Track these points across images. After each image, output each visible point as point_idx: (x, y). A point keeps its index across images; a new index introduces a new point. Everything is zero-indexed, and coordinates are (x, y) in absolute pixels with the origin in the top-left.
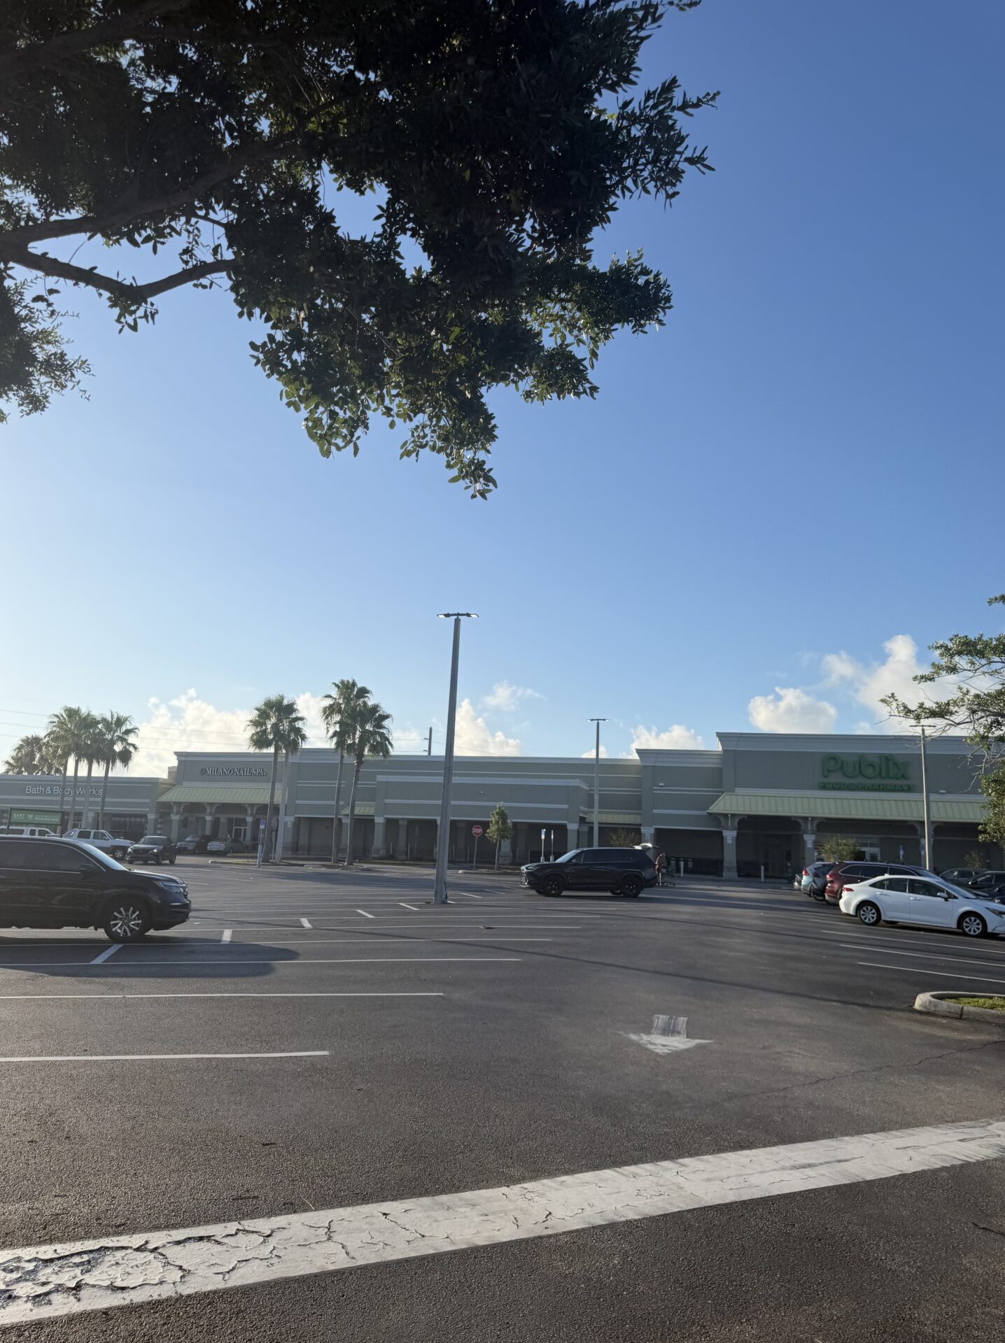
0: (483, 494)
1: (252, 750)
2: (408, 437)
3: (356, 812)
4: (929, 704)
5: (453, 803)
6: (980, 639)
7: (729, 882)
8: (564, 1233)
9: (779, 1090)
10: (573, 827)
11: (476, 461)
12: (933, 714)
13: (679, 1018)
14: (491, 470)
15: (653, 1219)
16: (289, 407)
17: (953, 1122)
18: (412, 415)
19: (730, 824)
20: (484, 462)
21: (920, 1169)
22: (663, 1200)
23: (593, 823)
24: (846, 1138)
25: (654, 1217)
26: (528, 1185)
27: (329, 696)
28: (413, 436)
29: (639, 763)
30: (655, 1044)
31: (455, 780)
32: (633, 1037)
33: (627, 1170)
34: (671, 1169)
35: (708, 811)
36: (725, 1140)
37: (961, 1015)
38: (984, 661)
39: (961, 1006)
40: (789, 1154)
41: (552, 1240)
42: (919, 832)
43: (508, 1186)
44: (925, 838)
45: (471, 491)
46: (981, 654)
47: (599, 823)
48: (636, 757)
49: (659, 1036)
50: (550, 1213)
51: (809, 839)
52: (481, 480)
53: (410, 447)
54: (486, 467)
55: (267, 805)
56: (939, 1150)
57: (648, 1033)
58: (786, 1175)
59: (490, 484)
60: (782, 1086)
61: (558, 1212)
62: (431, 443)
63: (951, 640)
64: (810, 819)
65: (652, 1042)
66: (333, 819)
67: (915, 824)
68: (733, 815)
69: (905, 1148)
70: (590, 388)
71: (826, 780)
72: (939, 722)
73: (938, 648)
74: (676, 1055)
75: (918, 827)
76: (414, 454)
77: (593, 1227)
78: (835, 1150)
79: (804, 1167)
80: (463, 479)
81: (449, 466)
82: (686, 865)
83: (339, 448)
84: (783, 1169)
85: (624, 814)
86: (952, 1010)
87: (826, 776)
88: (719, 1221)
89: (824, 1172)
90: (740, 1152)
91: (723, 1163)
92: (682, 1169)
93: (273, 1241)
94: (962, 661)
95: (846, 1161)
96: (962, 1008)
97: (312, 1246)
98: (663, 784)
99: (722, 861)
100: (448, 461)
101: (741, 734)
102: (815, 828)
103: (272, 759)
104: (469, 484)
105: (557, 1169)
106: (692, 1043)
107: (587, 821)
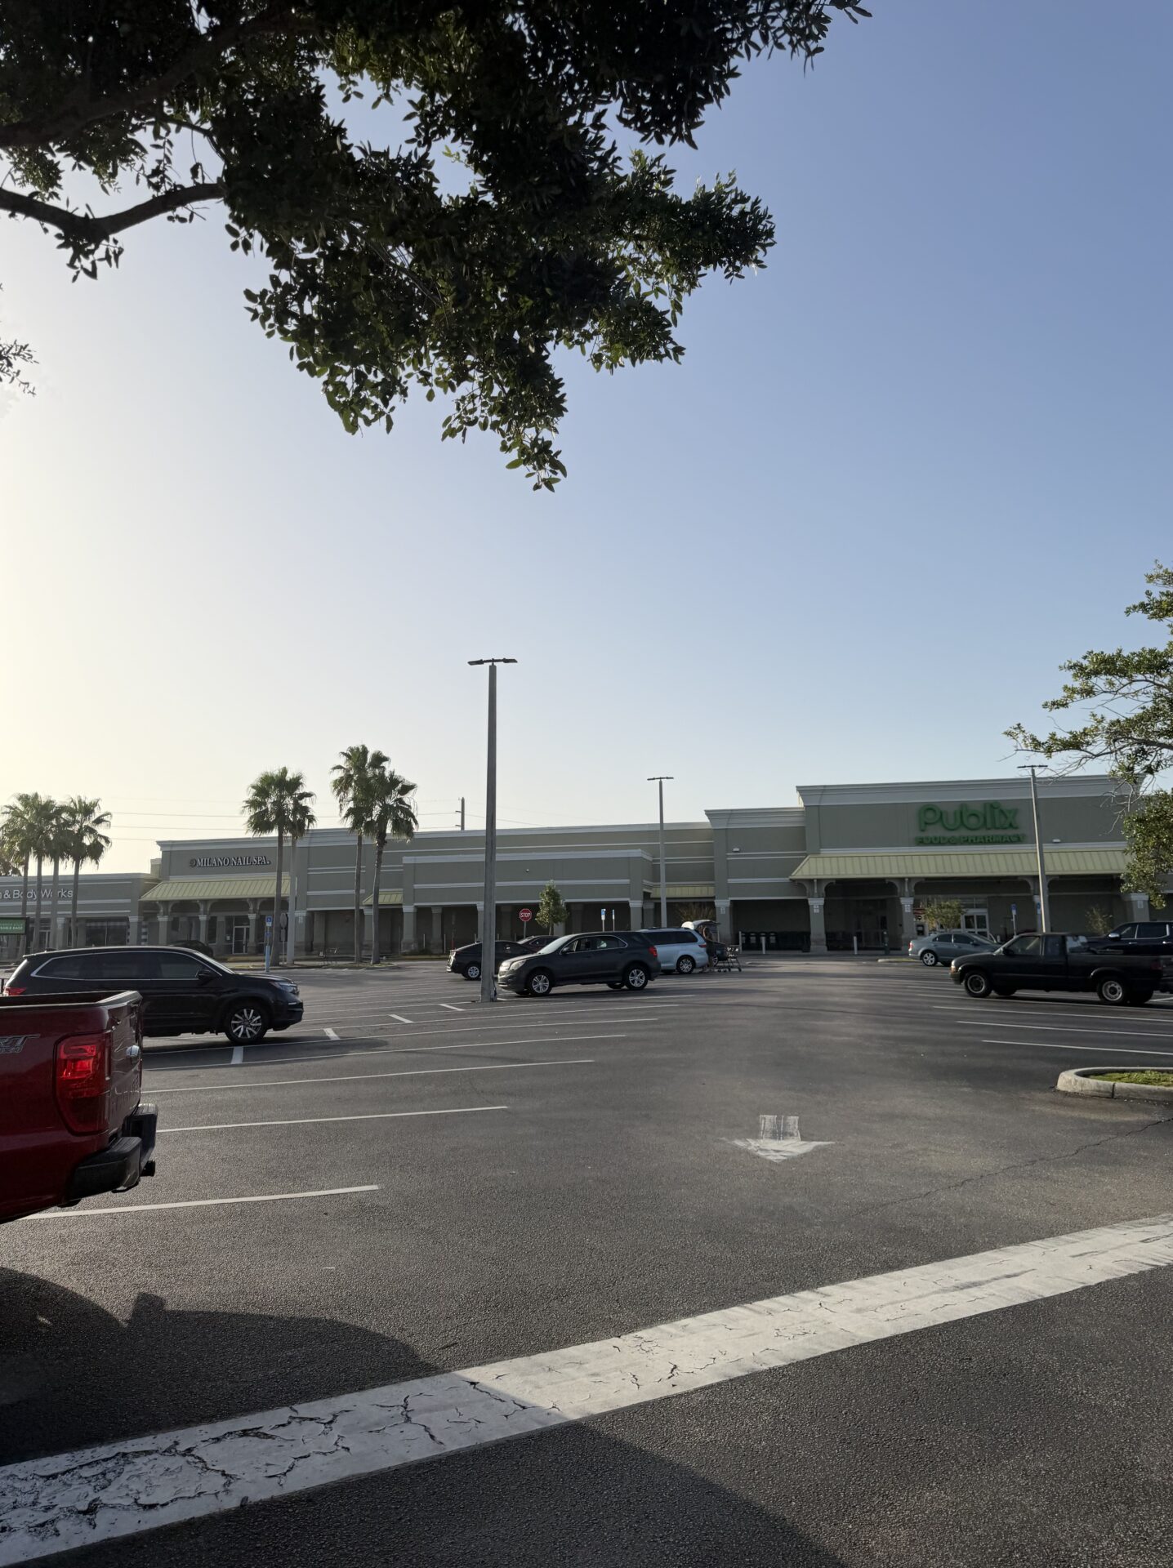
0: (549, 483)
1: (250, 835)
2: (452, 411)
3: (381, 900)
4: (1063, 735)
5: (498, 884)
6: (1119, 655)
7: (819, 956)
8: (696, 1390)
9: (921, 1196)
10: (636, 904)
11: (540, 442)
12: (1067, 745)
13: (789, 1118)
14: (558, 453)
15: (799, 1365)
16: (301, 369)
17: (1130, 1219)
18: (455, 383)
19: (816, 892)
20: (550, 443)
21: (1102, 1279)
22: (809, 1340)
23: (660, 899)
24: (1011, 1248)
25: (802, 1362)
26: (642, 1333)
27: (339, 767)
28: (458, 409)
29: (710, 827)
30: (766, 1150)
31: (499, 857)
32: (739, 1143)
33: (760, 1306)
34: (811, 1301)
35: (790, 877)
36: (870, 1260)
37: (1113, 1094)
38: (1125, 681)
39: (1112, 1083)
40: (949, 1272)
41: (683, 1400)
42: (1032, 889)
43: (619, 1337)
44: (1039, 894)
45: (534, 480)
46: (1122, 672)
47: (667, 899)
48: (706, 819)
49: (767, 1141)
50: (675, 1367)
51: (907, 903)
52: (547, 466)
53: (456, 424)
54: (553, 449)
55: (274, 898)
56: (1121, 1254)
57: (756, 1136)
58: (948, 1298)
59: (558, 471)
60: (924, 1190)
61: (685, 1365)
62: (481, 420)
63: (1085, 658)
64: (907, 880)
65: (761, 1147)
66: (354, 910)
67: (1026, 879)
68: (819, 881)
69: (1081, 1255)
70: (674, 350)
71: (923, 835)
72: (1073, 755)
73: (1071, 667)
74: (792, 1161)
75: (1031, 883)
76: (460, 434)
77: (731, 1380)
78: (1000, 1263)
79: (968, 1286)
80: (524, 464)
81: (505, 448)
82: (768, 941)
83: (368, 422)
84: (944, 1291)
85: (693, 886)
86: (1102, 1089)
87: (923, 831)
88: (882, 1360)
89: (992, 1291)
90: (890, 1274)
91: (873, 1288)
92: (824, 1300)
93: (336, 1430)
94: (1100, 682)
95: (1015, 1275)
96: (1114, 1085)
97: (386, 1431)
98: (738, 850)
99: (808, 934)
100: (504, 443)
101: (825, 786)
102: (913, 890)
103: (276, 845)
104: (532, 471)
105: (675, 1311)
106: (809, 1146)
107: (652, 896)
